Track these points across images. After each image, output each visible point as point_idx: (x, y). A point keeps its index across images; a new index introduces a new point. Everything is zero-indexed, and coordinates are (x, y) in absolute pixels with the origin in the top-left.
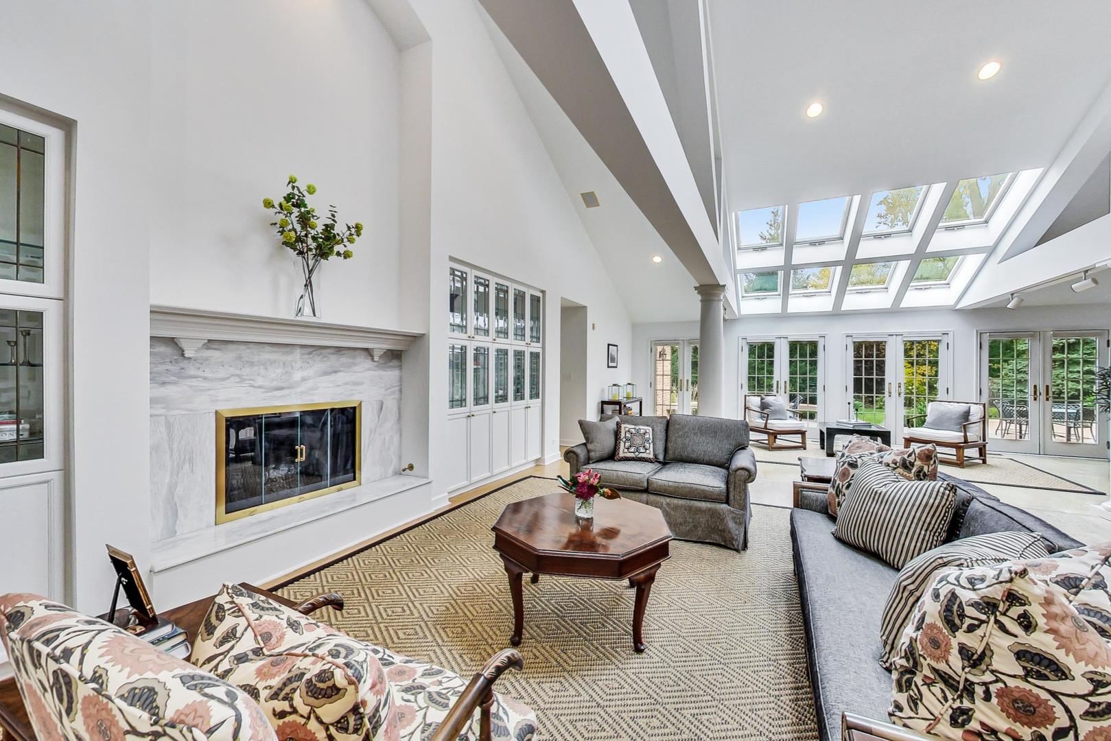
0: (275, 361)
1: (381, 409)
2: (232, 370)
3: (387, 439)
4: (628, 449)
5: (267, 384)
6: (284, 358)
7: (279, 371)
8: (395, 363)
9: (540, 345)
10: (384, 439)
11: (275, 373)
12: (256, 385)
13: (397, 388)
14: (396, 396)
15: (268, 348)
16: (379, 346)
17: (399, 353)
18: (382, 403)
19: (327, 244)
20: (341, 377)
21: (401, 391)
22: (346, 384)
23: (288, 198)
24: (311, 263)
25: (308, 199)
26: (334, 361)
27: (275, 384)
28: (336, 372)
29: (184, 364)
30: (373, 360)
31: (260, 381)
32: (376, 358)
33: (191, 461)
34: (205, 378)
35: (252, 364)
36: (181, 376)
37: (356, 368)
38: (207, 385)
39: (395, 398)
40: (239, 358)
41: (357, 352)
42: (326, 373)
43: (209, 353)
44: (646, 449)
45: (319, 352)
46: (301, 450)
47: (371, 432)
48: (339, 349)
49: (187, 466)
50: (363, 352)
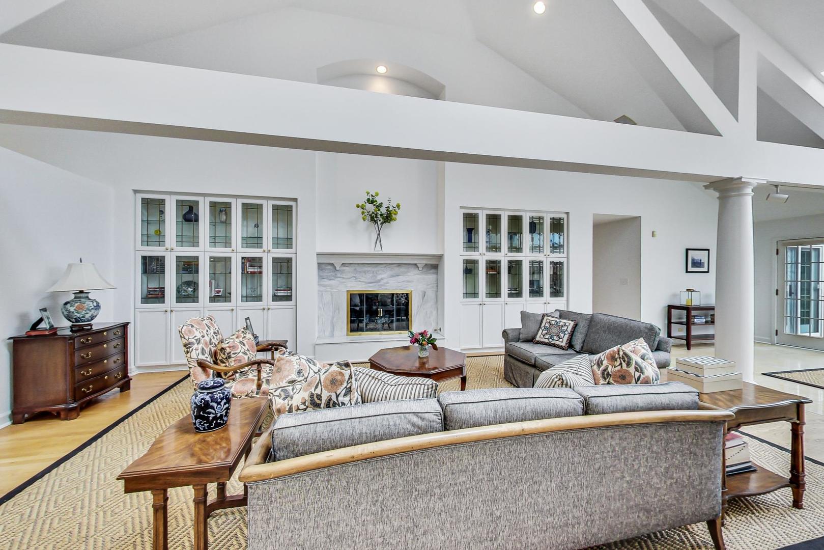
0: (369, 271)
1: (425, 296)
2: (353, 275)
3: (428, 312)
4: (544, 335)
5: (366, 281)
6: (373, 269)
7: (371, 275)
8: (433, 271)
9: (565, 255)
10: (427, 312)
11: (369, 275)
12: (361, 281)
13: (435, 285)
14: (435, 289)
15: (367, 265)
16: (421, 262)
17: (436, 266)
18: (425, 292)
19: (388, 218)
20: (401, 278)
21: (437, 286)
22: (403, 282)
23: (368, 200)
24: (380, 226)
25: (377, 198)
26: (397, 270)
27: (369, 281)
28: (397, 276)
29: (337, 273)
30: (419, 269)
31: (363, 279)
32: (420, 269)
33: (338, 309)
34: (343, 278)
35: (360, 272)
36: (336, 277)
37: (409, 274)
38: (344, 280)
39: (433, 290)
40: (355, 270)
41: (410, 266)
42: (392, 276)
43: (345, 268)
44: (559, 338)
45: (389, 266)
46: (380, 310)
47: (418, 307)
48: (399, 265)
49: (337, 311)
50: (413, 266)
